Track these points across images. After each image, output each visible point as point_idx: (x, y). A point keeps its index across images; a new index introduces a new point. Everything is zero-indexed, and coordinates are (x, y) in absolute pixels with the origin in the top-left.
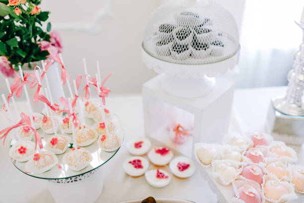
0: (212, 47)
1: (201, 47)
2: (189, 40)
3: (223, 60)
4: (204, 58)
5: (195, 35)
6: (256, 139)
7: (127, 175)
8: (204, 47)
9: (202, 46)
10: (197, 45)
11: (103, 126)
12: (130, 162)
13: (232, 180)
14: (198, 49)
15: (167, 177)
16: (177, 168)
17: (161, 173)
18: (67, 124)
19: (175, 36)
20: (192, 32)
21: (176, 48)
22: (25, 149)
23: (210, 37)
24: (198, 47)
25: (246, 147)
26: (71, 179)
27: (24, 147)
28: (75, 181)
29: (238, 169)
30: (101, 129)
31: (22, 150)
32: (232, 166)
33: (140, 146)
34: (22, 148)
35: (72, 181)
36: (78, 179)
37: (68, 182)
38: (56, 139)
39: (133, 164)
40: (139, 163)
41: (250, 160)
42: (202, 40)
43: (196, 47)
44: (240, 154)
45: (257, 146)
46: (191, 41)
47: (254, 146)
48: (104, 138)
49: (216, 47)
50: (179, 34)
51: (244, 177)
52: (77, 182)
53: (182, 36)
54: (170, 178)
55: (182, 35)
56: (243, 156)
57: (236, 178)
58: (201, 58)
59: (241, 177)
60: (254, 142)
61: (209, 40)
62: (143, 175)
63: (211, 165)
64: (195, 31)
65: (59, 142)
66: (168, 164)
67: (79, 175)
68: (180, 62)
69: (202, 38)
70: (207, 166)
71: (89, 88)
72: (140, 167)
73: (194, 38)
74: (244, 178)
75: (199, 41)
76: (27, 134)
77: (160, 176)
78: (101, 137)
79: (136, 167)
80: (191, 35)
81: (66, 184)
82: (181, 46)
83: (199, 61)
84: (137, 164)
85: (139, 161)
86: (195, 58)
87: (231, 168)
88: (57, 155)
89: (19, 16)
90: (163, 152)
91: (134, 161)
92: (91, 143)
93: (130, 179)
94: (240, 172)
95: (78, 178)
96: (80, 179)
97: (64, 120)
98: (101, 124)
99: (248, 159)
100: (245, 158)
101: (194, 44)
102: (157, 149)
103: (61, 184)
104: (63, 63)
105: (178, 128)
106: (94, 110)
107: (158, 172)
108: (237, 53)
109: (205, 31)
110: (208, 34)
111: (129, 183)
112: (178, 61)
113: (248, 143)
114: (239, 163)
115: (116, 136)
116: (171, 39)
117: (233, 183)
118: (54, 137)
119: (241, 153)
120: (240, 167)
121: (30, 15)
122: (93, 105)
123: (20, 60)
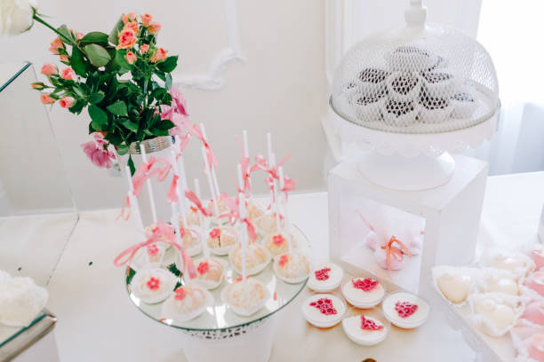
0: (454, 103)
1: (435, 104)
2: (414, 93)
3: (475, 125)
4: (439, 123)
5: (424, 85)
6: (538, 256)
7: (310, 325)
8: (440, 103)
9: (437, 102)
10: (427, 100)
11: (279, 241)
12: (313, 304)
13: (510, 328)
14: (430, 107)
15: (380, 328)
16: (396, 313)
17: (369, 322)
18: (216, 239)
19: (390, 88)
20: (420, 81)
21: (392, 108)
22: (157, 282)
23: (450, 87)
24: (430, 104)
25: (523, 270)
26: (230, 331)
27: (156, 278)
28: (237, 334)
29: (515, 308)
30: (275, 246)
31: (153, 283)
32: (504, 303)
33: (327, 277)
34: (153, 279)
35: (231, 336)
36: (240, 332)
37: (225, 337)
38: (206, 264)
39: (318, 307)
40: (328, 305)
41: (535, 292)
42: (436, 92)
43: (427, 105)
44: (515, 284)
45: (541, 269)
46: (418, 95)
47: (537, 270)
48: (283, 261)
49: (460, 103)
50: (397, 84)
51: (529, 320)
52: (238, 336)
53: (403, 86)
54: (385, 330)
55: (402, 84)
56: (520, 286)
57: (515, 323)
58: (434, 122)
59: (524, 321)
60: (536, 262)
61: (448, 92)
62: (339, 324)
63: (467, 303)
64: (424, 79)
65: (211, 269)
66: (379, 306)
67: (243, 325)
68: (403, 129)
69: (436, 88)
70: (460, 306)
71: (249, 179)
72: (331, 311)
73: (422, 89)
74: (529, 323)
75: (432, 94)
76: (154, 258)
77: (367, 325)
78: (278, 259)
79: (324, 312)
80: (419, 85)
81: (223, 340)
82: (400, 104)
83: (431, 127)
84: (325, 307)
85: (328, 301)
86: (424, 122)
87: (504, 306)
88: (210, 290)
89: (132, 66)
90: (367, 285)
91: (320, 302)
92: (260, 270)
93: (316, 332)
94: (521, 313)
95: (242, 329)
96: (244, 332)
97: (211, 234)
98: (275, 237)
99: (531, 290)
100: (525, 289)
101: (422, 99)
102: (356, 280)
103: (212, 340)
104: (205, 138)
105: (390, 244)
106: (256, 216)
107: (364, 319)
108: (496, 115)
109: (442, 78)
110: (447, 82)
111: (315, 339)
112: (398, 129)
113: (525, 265)
114: (517, 297)
115: (304, 258)
116: (383, 93)
117: (512, 333)
118: (203, 260)
119: (517, 281)
120: (519, 304)
121: (150, 63)
122: (254, 208)
123: (125, 136)
